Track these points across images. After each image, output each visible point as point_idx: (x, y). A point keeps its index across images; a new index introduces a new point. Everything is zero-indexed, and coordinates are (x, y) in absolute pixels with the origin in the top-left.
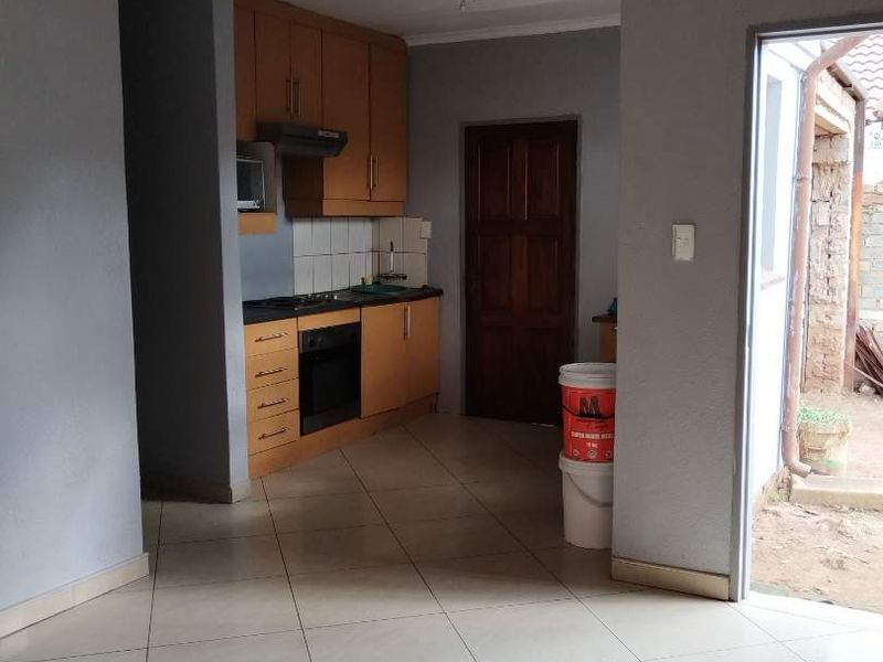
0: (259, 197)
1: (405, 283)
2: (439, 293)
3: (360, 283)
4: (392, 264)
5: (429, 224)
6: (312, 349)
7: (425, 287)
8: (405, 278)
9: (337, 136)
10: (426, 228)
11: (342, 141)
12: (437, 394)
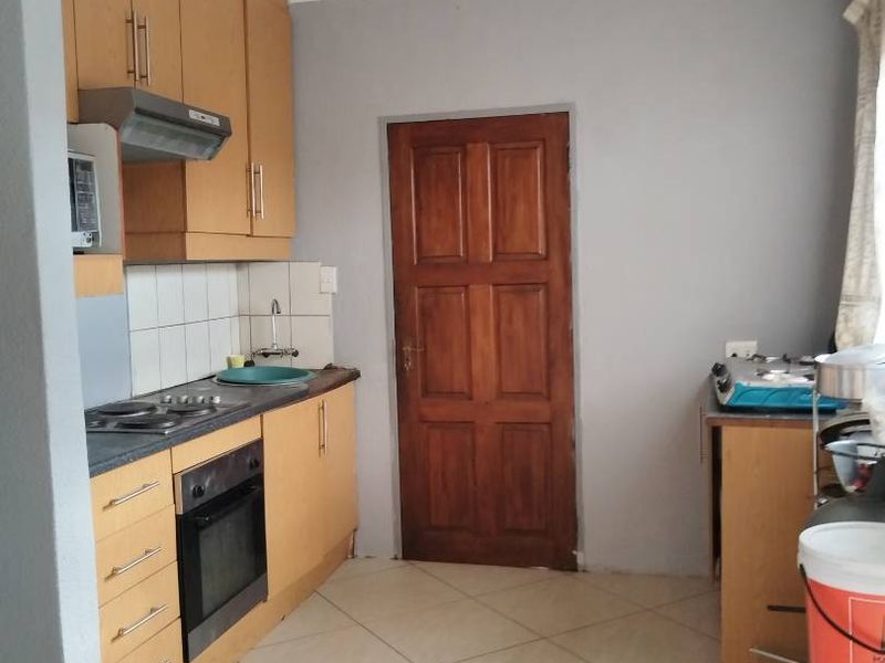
0: (93, 226)
1: (298, 363)
2: (354, 375)
3: (225, 367)
4: (275, 334)
5: (334, 271)
6: (199, 502)
7: (329, 368)
8: (296, 354)
9: (216, 122)
10: (330, 276)
11: (222, 133)
12: (355, 530)
